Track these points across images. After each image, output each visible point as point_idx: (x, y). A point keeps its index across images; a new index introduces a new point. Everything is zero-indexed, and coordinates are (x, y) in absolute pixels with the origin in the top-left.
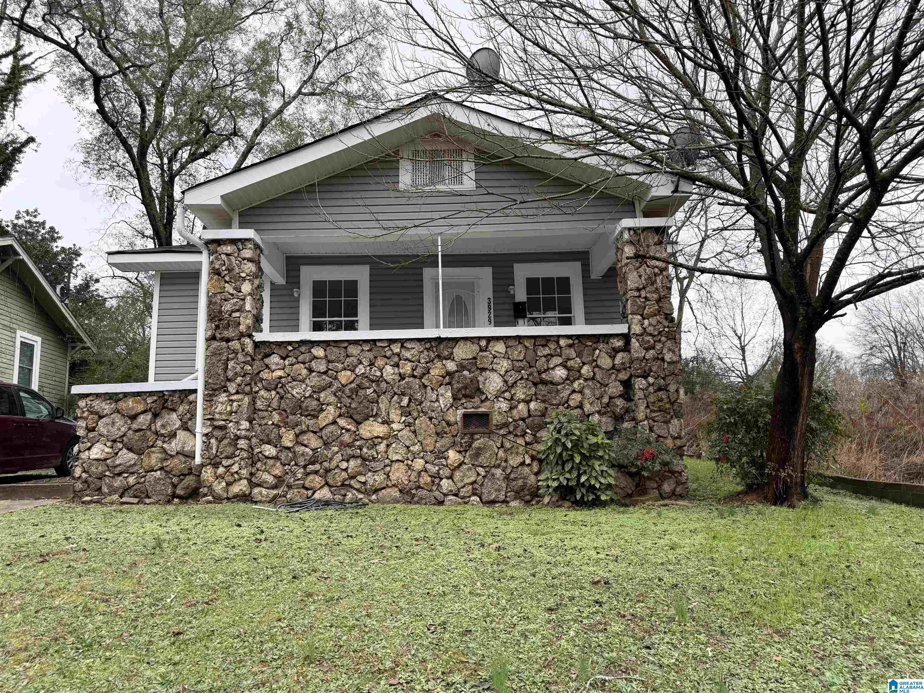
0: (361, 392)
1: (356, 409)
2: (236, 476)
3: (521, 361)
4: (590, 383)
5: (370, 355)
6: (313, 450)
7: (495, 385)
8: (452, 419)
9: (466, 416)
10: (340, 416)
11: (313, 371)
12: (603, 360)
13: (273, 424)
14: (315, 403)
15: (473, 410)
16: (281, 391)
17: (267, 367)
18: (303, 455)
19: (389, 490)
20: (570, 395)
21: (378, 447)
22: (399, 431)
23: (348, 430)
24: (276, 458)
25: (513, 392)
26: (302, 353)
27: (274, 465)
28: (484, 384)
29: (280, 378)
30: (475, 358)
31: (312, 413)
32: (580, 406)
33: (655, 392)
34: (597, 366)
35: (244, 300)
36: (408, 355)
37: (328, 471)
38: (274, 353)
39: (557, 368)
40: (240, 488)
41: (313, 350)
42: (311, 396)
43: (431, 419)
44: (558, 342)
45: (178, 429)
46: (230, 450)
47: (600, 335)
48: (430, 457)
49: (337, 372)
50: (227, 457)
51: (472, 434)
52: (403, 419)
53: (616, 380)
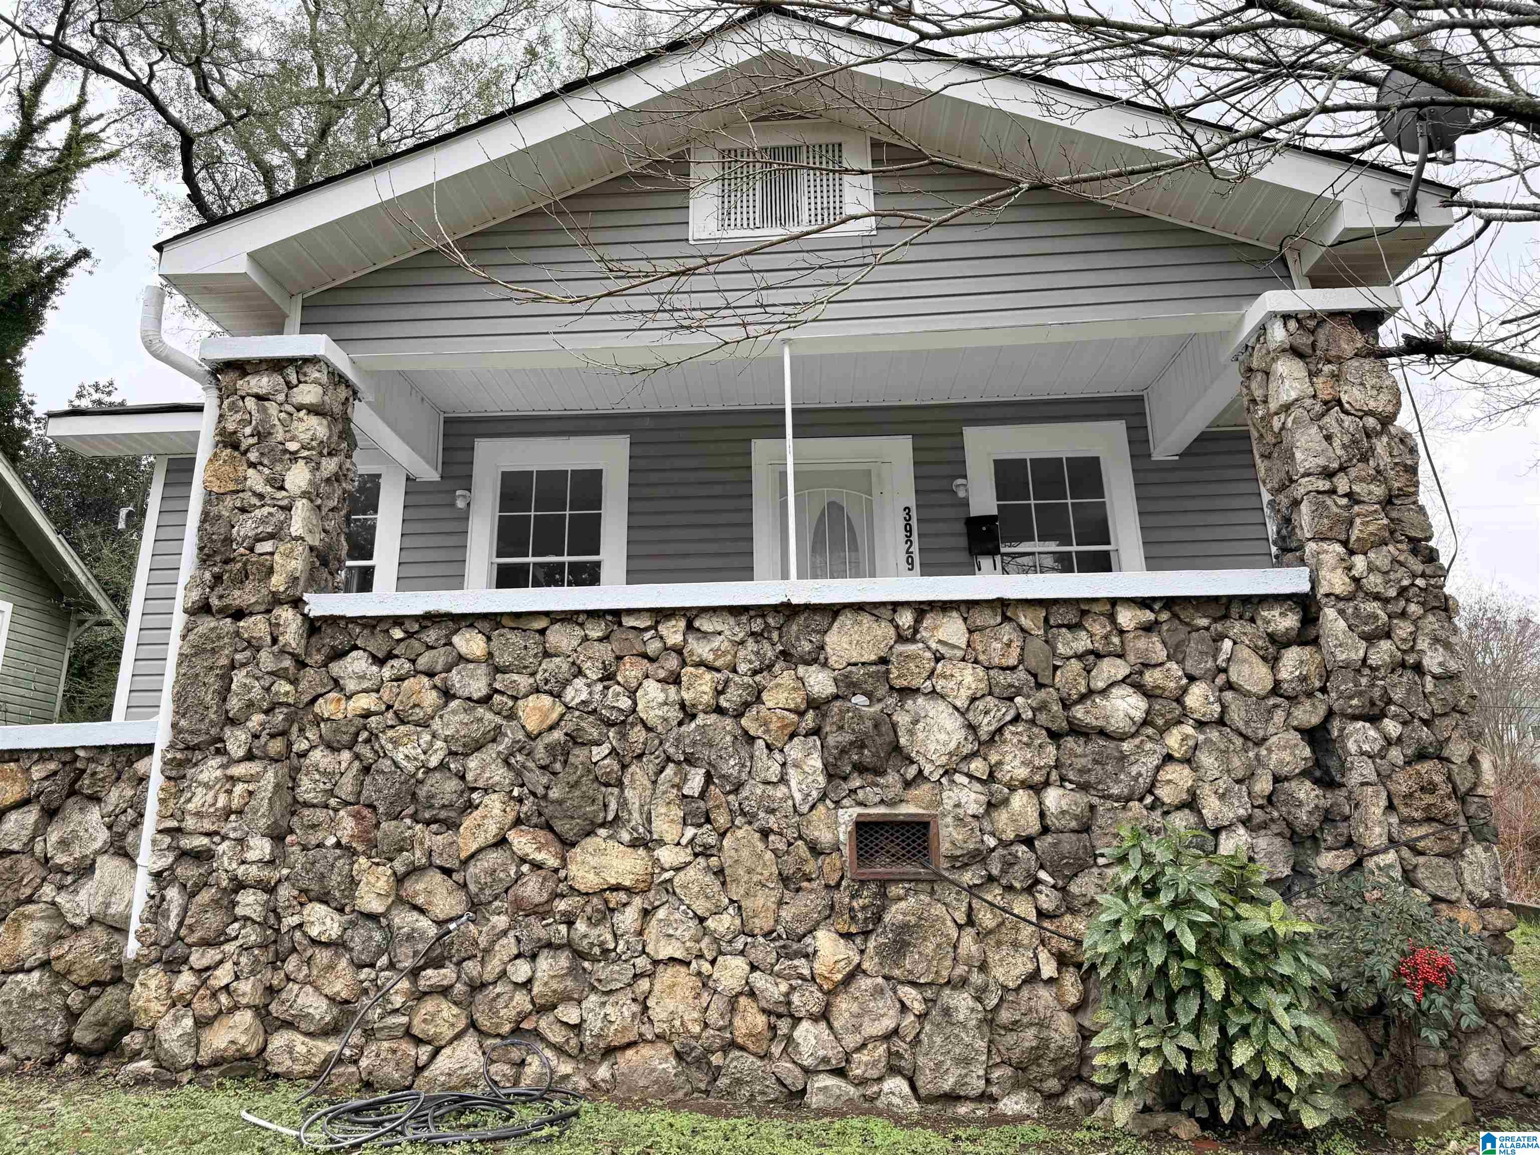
0: (579, 755)
1: (560, 802)
2: (223, 998)
3: (1013, 668)
4: (1214, 734)
5: (605, 652)
6: (439, 923)
7: (943, 737)
8: (825, 837)
9: (863, 827)
10: (518, 822)
11: (454, 697)
12: (1246, 670)
13: (338, 845)
14: (453, 785)
15: (882, 810)
16: (365, 751)
17: (337, 684)
18: (410, 937)
19: (646, 1051)
20: (1158, 769)
21: (617, 917)
22: (677, 869)
23: (537, 866)
24: (338, 945)
25: (994, 758)
26: (430, 648)
27: (331, 967)
28: (911, 733)
29: (367, 714)
30: (883, 661)
31: (443, 814)
32: (1191, 803)
33: (1408, 763)
34: (1230, 686)
35: (288, 509)
36: (701, 649)
37: (477, 987)
38: (355, 648)
39: (1115, 691)
40: (231, 1036)
41: (456, 639)
42: (442, 766)
43: (765, 833)
44: (1112, 617)
45: (102, 852)
46: (213, 920)
47: (1231, 599)
48: (764, 952)
49: (515, 698)
50: (206, 943)
51: (884, 884)
52: (690, 832)
53: (1287, 726)
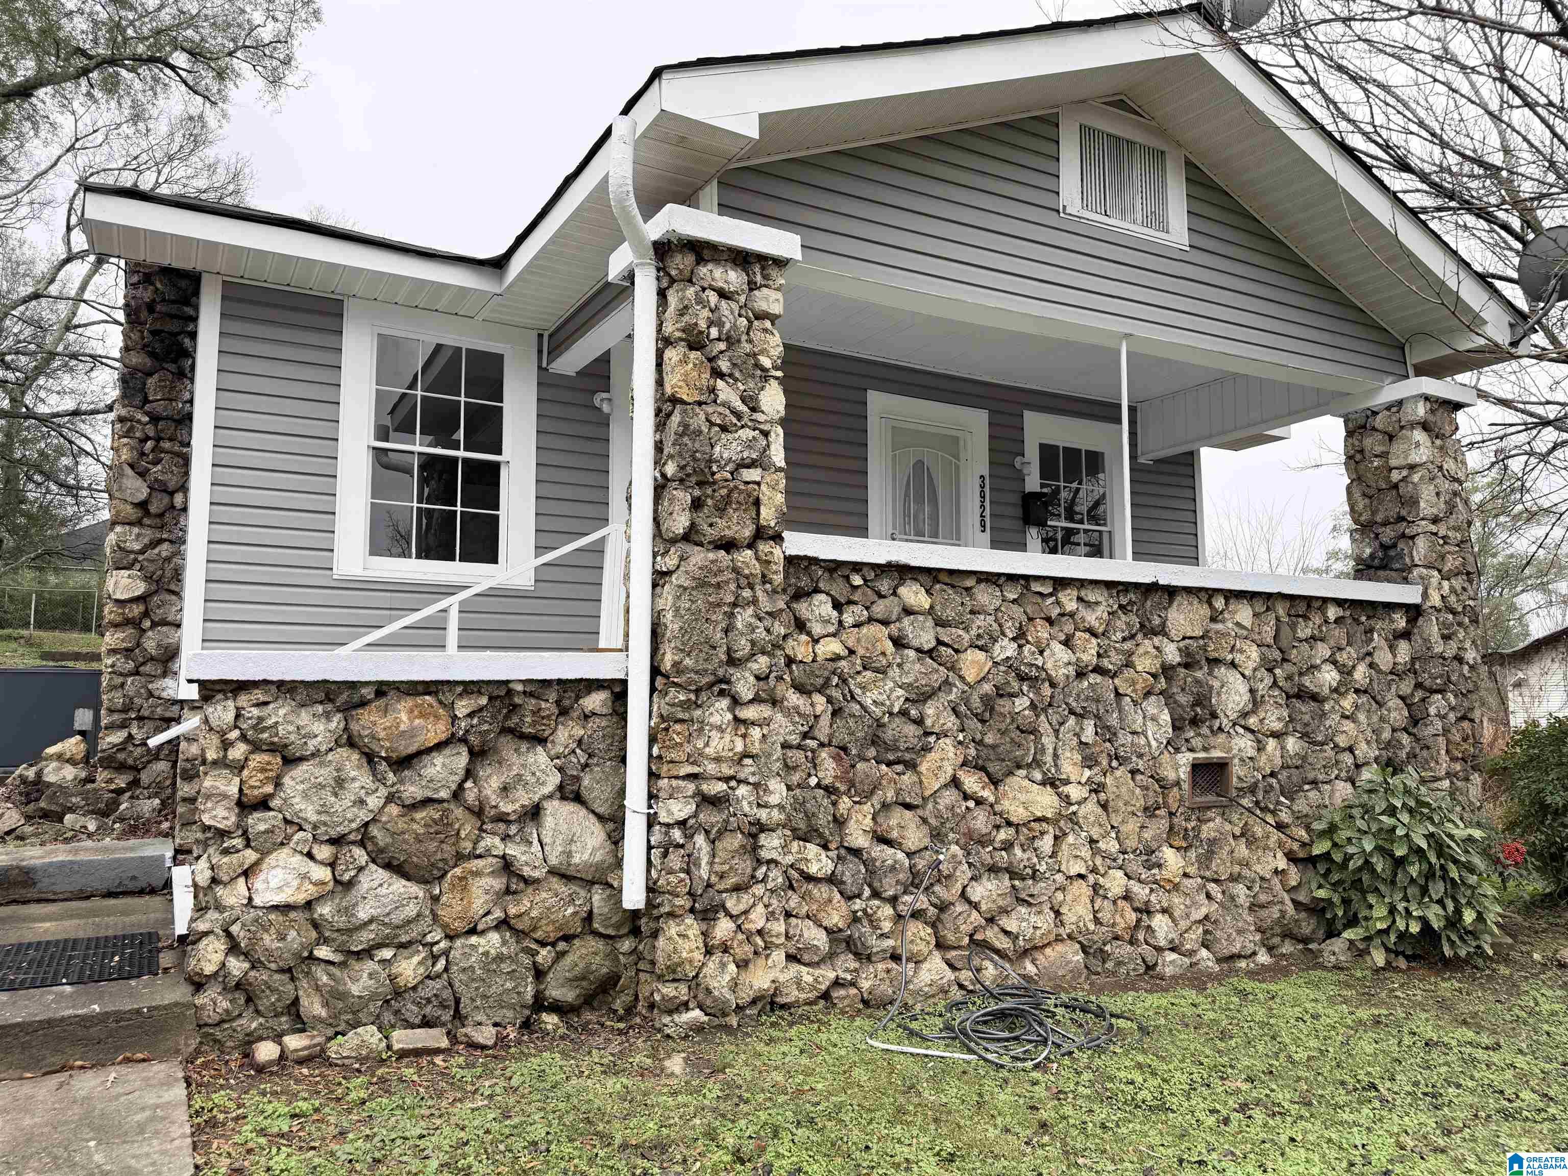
0: (1004, 706)
1: (994, 747)
2: (759, 941)
3: (1272, 647)
4: (1364, 700)
5: (1019, 613)
6: (909, 855)
7: (1237, 698)
8: (1170, 775)
9: (1197, 768)
10: (963, 764)
11: (907, 646)
12: (1382, 655)
13: (818, 786)
14: (911, 730)
15: (1204, 755)
16: (836, 694)
17: (801, 625)
19: (1059, 948)
20: (1338, 723)
21: (1037, 843)
22: (1079, 803)
23: (979, 802)
24: (832, 880)
26: (881, 596)
27: (829, 900)
28: (1219, 694)
29: (837, 658)
30: (1204, 636)
31: (908, 756)
32: (1351, 747)
34: (1374, 665)
35: (767, 434)
38: (817, 591)
39: (1325, 667)
41: (902, 590)
42: (904, 713)
43: (1133, 772)
44: (1323, 613)
45: (550, 797)
47: (1380, 604)
48: (1135, 866)
49: (957, 651)
51: (1203, 810)
52: (1087, 773)
53: (1396, 695)
